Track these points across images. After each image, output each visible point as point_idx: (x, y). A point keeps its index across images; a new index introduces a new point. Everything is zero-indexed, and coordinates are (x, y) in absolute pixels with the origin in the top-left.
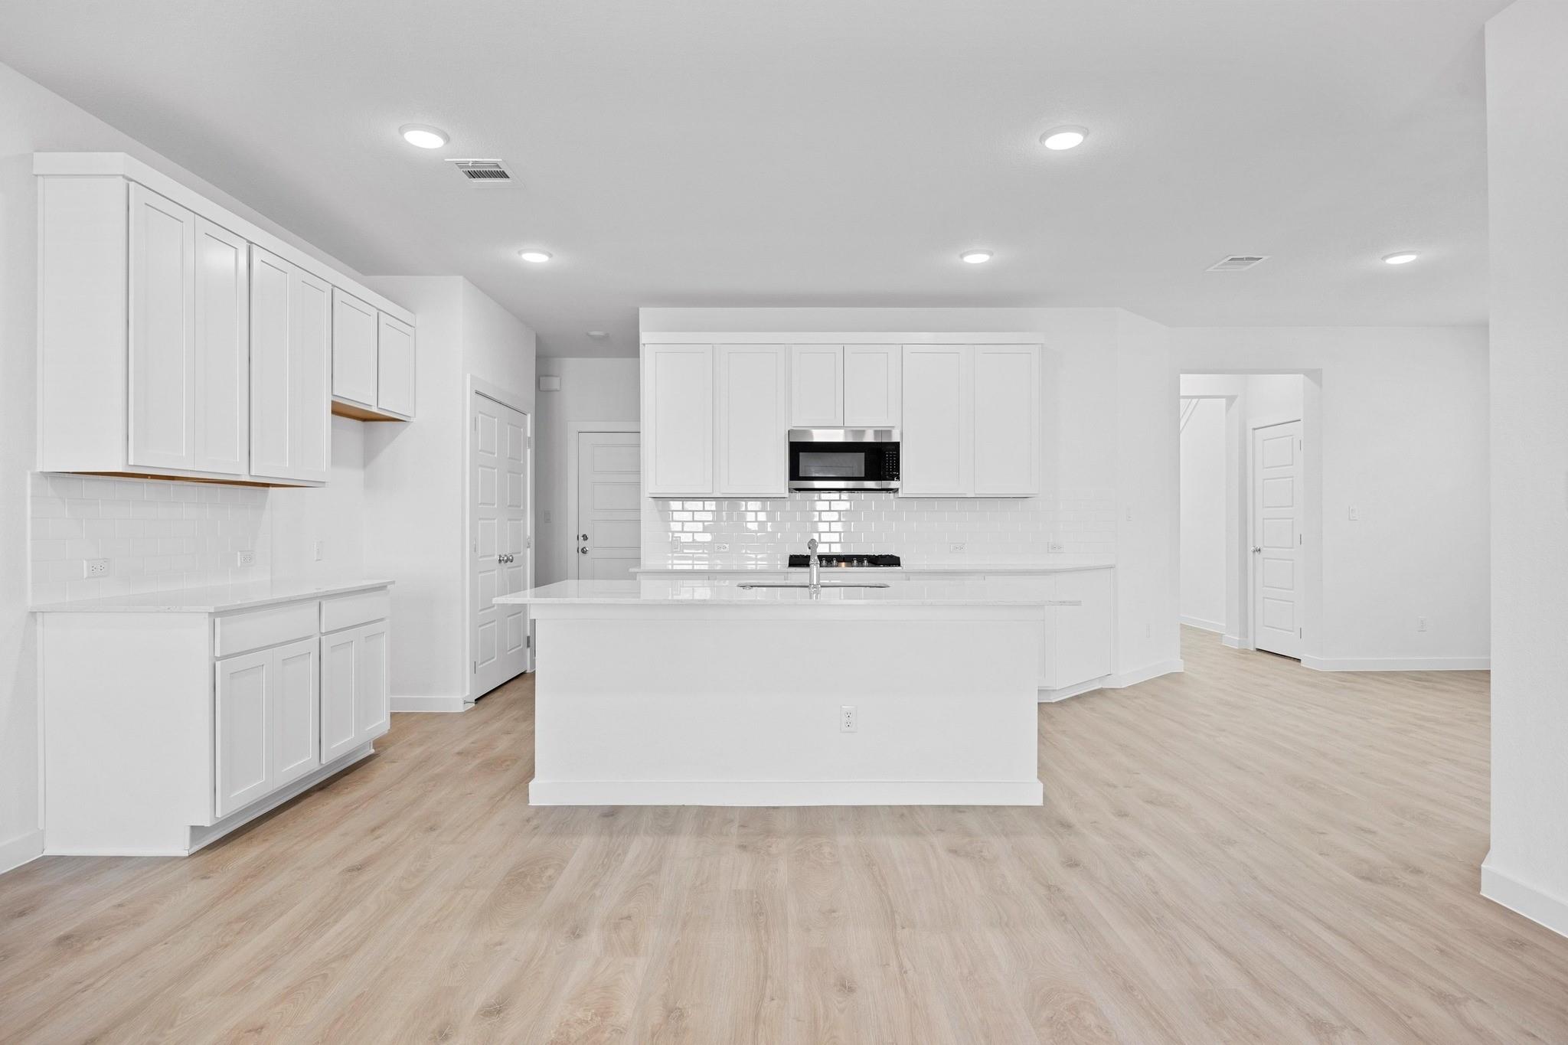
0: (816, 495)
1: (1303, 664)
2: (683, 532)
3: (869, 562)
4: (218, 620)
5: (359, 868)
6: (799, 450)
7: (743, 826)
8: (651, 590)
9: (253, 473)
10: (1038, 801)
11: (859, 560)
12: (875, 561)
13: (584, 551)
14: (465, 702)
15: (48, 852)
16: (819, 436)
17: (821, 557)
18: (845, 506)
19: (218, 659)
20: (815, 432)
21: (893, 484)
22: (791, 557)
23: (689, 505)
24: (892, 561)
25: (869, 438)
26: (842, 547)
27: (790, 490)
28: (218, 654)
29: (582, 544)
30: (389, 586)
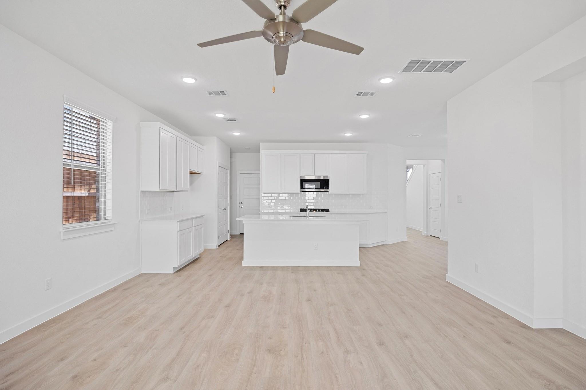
0: (307, 193)
1: (441, 239)
2: (271, 202)
3: (321, 211)
4: (179, 223)
5: (211, 275)
6: (303, 181)
7: (292, 269)
8: (263, 217)
9: (177, 190)
10: (359, 265)
11: (319, 210)
12: (323, 210)
13: (241, 207)
14: (217, 246)
15: (142, 273)
16: (307, 178)
17: (309, 209)
18: (315, 196)
19: (179, 231)
20: (306, 176)
21: (328, 190)
22: (301, 209)
23: (268, 195)
24: (327, 210)
25: (322, 178)
26: (314, 207)
27: (301, 192)
28: (179, 230)
29: (241, 205)
30: (203, 216)
